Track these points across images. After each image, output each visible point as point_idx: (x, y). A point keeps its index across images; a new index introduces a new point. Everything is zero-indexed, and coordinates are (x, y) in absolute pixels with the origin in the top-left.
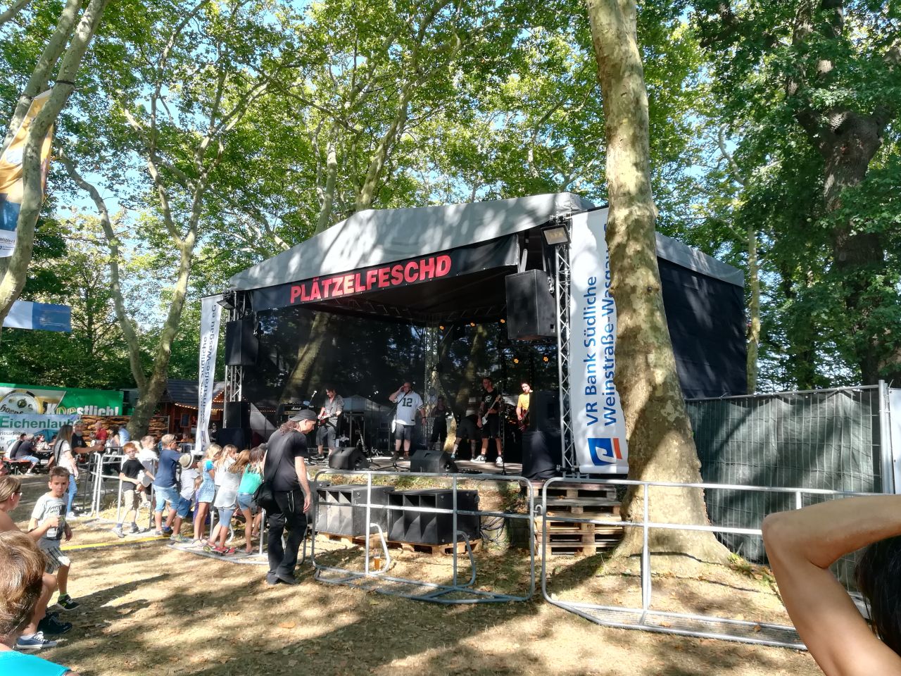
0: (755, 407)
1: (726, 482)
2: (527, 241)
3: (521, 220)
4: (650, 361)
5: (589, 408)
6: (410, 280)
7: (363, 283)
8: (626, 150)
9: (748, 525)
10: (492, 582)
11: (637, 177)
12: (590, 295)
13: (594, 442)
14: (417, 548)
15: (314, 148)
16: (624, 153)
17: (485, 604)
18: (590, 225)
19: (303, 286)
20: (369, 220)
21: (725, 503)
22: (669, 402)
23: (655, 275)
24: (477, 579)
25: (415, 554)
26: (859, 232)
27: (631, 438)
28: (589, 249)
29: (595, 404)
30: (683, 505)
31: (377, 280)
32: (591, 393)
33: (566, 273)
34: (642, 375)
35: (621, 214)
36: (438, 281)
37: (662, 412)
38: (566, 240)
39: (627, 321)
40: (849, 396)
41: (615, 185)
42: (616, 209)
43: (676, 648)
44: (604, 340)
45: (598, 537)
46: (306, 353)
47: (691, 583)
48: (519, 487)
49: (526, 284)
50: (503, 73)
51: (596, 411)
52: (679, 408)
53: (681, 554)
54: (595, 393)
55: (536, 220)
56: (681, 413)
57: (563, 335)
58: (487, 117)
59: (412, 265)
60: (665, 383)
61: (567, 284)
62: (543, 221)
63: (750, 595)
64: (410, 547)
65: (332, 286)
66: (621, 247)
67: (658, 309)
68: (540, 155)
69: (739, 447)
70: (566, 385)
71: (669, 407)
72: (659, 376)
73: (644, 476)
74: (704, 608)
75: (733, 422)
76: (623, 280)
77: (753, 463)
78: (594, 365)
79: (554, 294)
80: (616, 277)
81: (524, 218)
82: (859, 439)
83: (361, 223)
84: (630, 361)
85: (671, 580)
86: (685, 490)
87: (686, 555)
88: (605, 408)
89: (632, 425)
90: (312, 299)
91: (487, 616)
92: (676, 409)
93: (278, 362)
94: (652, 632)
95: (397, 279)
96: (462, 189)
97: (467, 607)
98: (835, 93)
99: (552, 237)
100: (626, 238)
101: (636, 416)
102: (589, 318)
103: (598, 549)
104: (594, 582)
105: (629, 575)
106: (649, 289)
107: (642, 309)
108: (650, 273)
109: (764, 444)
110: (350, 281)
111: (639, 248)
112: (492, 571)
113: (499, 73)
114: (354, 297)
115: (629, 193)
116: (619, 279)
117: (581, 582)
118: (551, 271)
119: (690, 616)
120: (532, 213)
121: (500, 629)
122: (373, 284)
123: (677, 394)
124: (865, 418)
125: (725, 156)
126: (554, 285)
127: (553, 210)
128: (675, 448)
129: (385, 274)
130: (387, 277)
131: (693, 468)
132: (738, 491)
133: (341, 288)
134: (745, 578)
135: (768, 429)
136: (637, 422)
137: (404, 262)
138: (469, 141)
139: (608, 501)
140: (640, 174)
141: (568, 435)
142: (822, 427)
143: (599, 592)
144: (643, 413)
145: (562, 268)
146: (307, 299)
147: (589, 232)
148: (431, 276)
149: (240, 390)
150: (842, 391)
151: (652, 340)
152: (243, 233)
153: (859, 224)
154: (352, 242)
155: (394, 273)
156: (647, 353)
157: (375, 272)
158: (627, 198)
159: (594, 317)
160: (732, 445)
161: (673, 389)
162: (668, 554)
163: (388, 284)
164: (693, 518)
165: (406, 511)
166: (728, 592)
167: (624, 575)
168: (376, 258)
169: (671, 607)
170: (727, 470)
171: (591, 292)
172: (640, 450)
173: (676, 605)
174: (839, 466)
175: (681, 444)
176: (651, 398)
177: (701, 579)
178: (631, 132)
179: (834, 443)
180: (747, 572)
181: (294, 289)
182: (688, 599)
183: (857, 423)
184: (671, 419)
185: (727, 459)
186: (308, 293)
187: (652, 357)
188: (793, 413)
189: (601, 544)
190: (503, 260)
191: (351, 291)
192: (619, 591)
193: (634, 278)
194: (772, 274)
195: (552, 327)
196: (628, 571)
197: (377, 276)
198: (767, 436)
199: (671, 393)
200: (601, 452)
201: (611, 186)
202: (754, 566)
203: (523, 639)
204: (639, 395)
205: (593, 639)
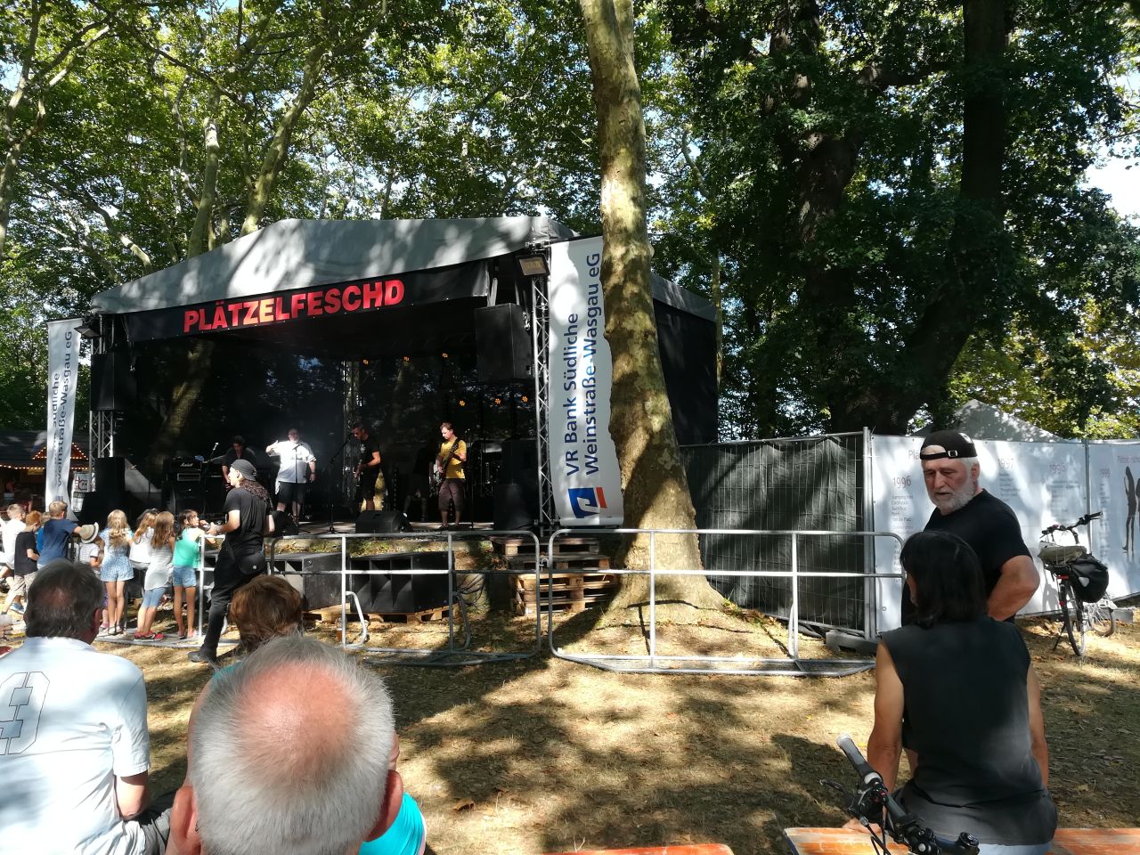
0: (745, 454)
1: (716, 528)
2: (497, 269)
3: (492, 244)
4: (647, 408)
5: (569, 456)
6: (350, 308)
7: (286, 309)
8: (623, 183)
9: (739, 569)
10: (488, 643)
11: (634, 213)
12: (570, 334)
13: (574, 493)
14: (387, 618)
15: (175, 117)
16: (621, 187)
17: (489, 663)
18: (572, 255)
19: (202, 311)
20: (294, 230)
21: (715, 552)
22: (666, 450)
23: (651, 319)
24: (471, 642)
25: (386, 625)
26: (833, 266)
27: (627, 487)
28: (572, 281)
29: (576, 452)
30: (679, 552)
31: (306, 306)
32: (571, 441)
33: (543, 309)
34: (639, 423)
35: (617, 251)
36: (386, 308)
37: (659, 460)
38: (544, 272)
39: (624, 366)
40: (836, 442)
41: (611, 222)
42: (612, 246)
43: (689, 685)
44: (585, 383)
45: (588, 592)
46: (184, 393)
47: (690, 628)
48: (491, 546)
49: (500, 319)
50: (430, 40)
51: (576, 459)
52: (675, 456)
53: (679, 602)
54: (575, 441)
55: (509, 245)
56: (677, 461)
57: (541, 380)
58: (405, 92)
59: (351, 289)
60: (661, 431)
61: (544, 321)
62: (517, 248)
63: (746, 636)
64: (378, 617)
65: (243, 313)
66: (618, 288)
67: (654, 356)
68: (477, 148)
69: (728, 493)
70: (544, 433)
71: (666, 455)
72: (657, 423)
73: (641, 526)
74: (706, 650)
75: (722, 469)
76: (620, 324)
77: (743, 509)
78: (574, 410)
79: (530, 331)
80: (612, 320)
81: (496, 242)
82: (844, 482)
83: (282, 234)
84: (627, 408)
85: (671, 628)
86: (682, 538)
87: (684, 602)
88: (586, 456)
89: (629, 474)
90: (215, 327)
91: (497, 674)
92: (672, 457)
93: (159, 408)
94: (663, 674)
95: (332, 306)
96: (370, 180)
97: (472, 669)
98: (813, 115)
99: (528, 267)
100: (622, 279)
101: (633, 464)
102: (570, 359)
103: (587, 605)
104: (594, 635)
105: (630, 626)
106: (647, 333)
107: (640, 354)
108: (647, 317)
109: (755, 489)
110: (267, 306)
111: (635, 289)
112: (483, 634)
113: (425, 40)
114: (274, 325)
115: (626, 229)
116: (615, 322)
117: (582, 637)
118: (527, 305)
119: (696, 658)
120: (505, 236)
121: (516, 684)
122: (300, 311)
123: (672, 442)
124: (850, 463)
125: (689, 162)
126: (531, 322)
127: (528, 237)
128: (672, 495)
129: (315, 299)
130: (319, 303)
131: (689, 515)
132: (728, 536)
133: (256, 314)
134: (739, 621)
135: (758, 475)
136: (634, 472)
137: (342, 286)
138: (380, 121)
139: (592, 555)
140: (637, 210)
141: (545, 487)
142: (811, 471)
143: (602, 644)
144: (640, 462)
145: (539, 303)
146: (209, 327)
147: (570, 264)
148: (378, 303)
149: (111, 442)
150: (830, 438)
151: (648, 386)
152: (59, 224)
153: (833, 258)
154: (269, 258)
155: (328, 298)
156: (644, 401)
157: (303, 296)
158: (624, 235)
159: (574, 358)
160: (721, 492)
161: (669, 437)
162: (666, 602)
163: (320, 312)
164: (689, 565)
165: (373, 575)
166: (726, 634)
167: (624, 625)
168: (304, 278)
169: (676, 652)
170: (716, 517)
171: (572, 330)
172: (637, 499)
173: (679, 649)
174: (826, 508)
175: (678, 492)
176: (649, 447)
177: (700, 625)
178: (629, 163)
179: (822, 488)
180: (742, 617)
181: (188, 314)
182: (690, 643)
183: (843, 468)
184: (668, 467)
185: (716, 507)
186: (210, 320)
187: (649, 404)
188: (783, 458)
189: (590, 600)
190: (470, 291)
191: (270, 318)
192: (622, 641)
193: (631, 322)
194: (733, 300)
195: (528, 369)
196: (628, 622)
197: (305, 302)
198: (758, 482)
199: (667, 441)
200: (583, 503)
201: (606, 221)
202: (745, 611)
203: (542, 689)
204: (637, 444)
205: (610, 684)
